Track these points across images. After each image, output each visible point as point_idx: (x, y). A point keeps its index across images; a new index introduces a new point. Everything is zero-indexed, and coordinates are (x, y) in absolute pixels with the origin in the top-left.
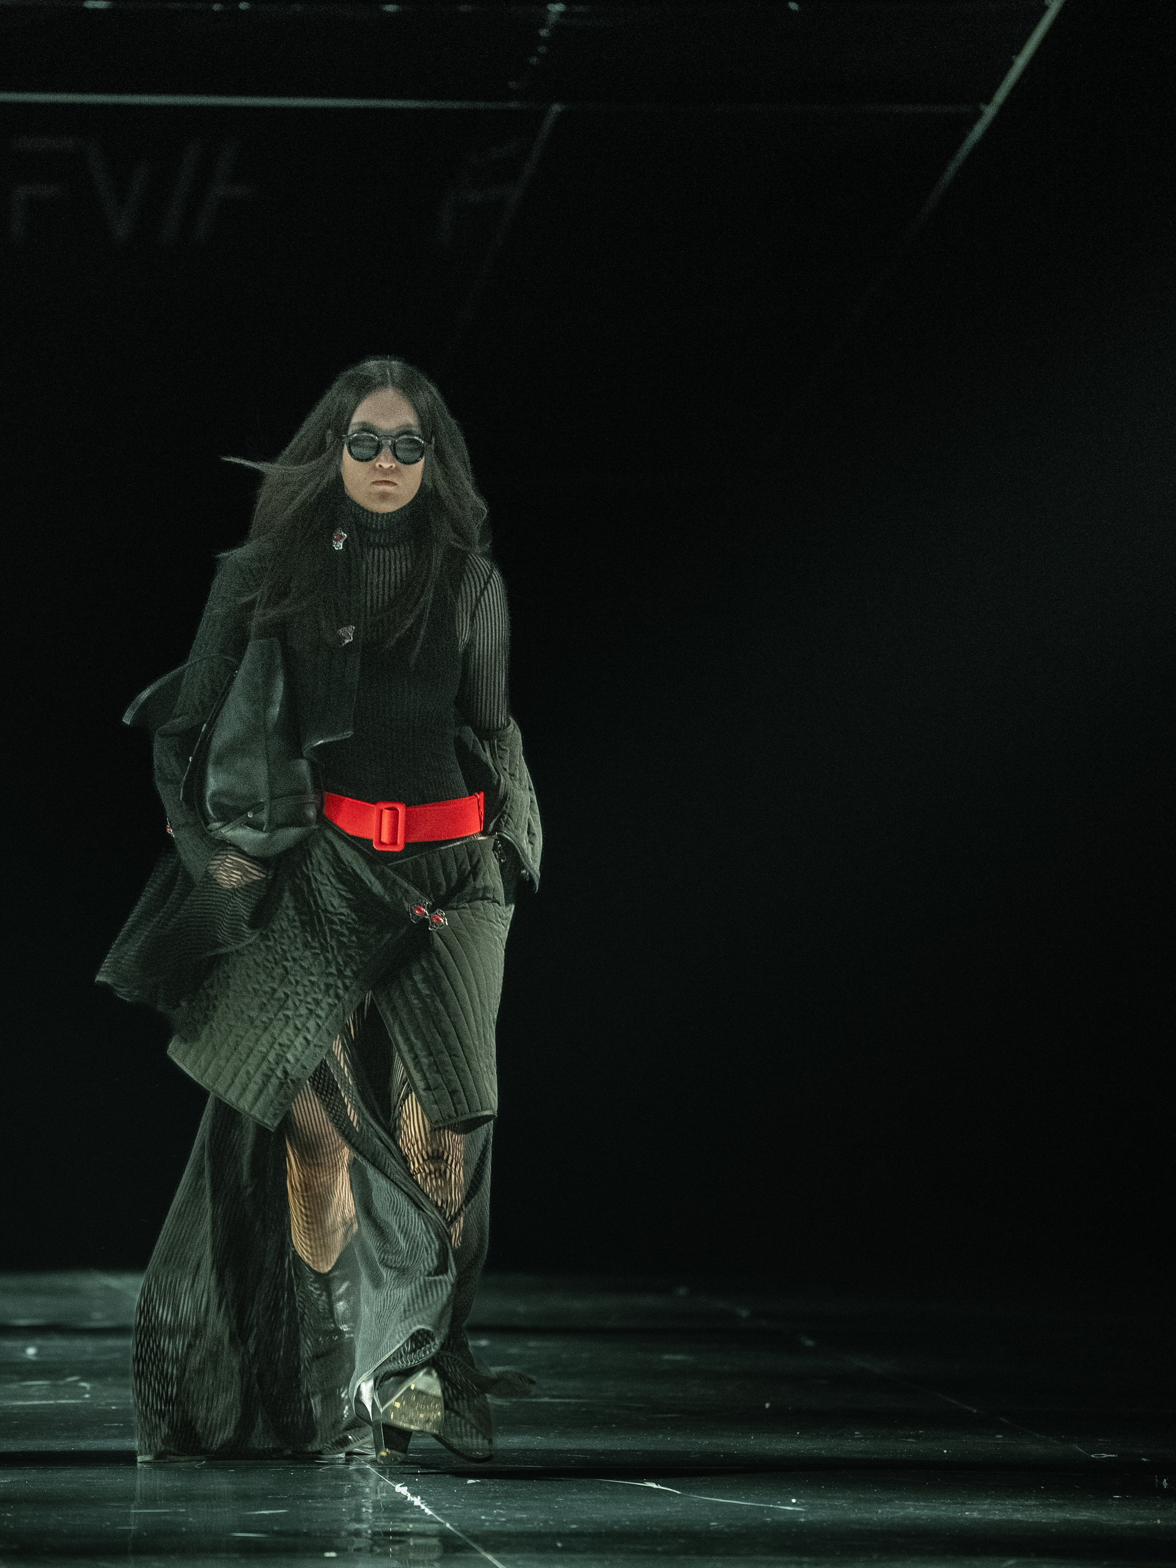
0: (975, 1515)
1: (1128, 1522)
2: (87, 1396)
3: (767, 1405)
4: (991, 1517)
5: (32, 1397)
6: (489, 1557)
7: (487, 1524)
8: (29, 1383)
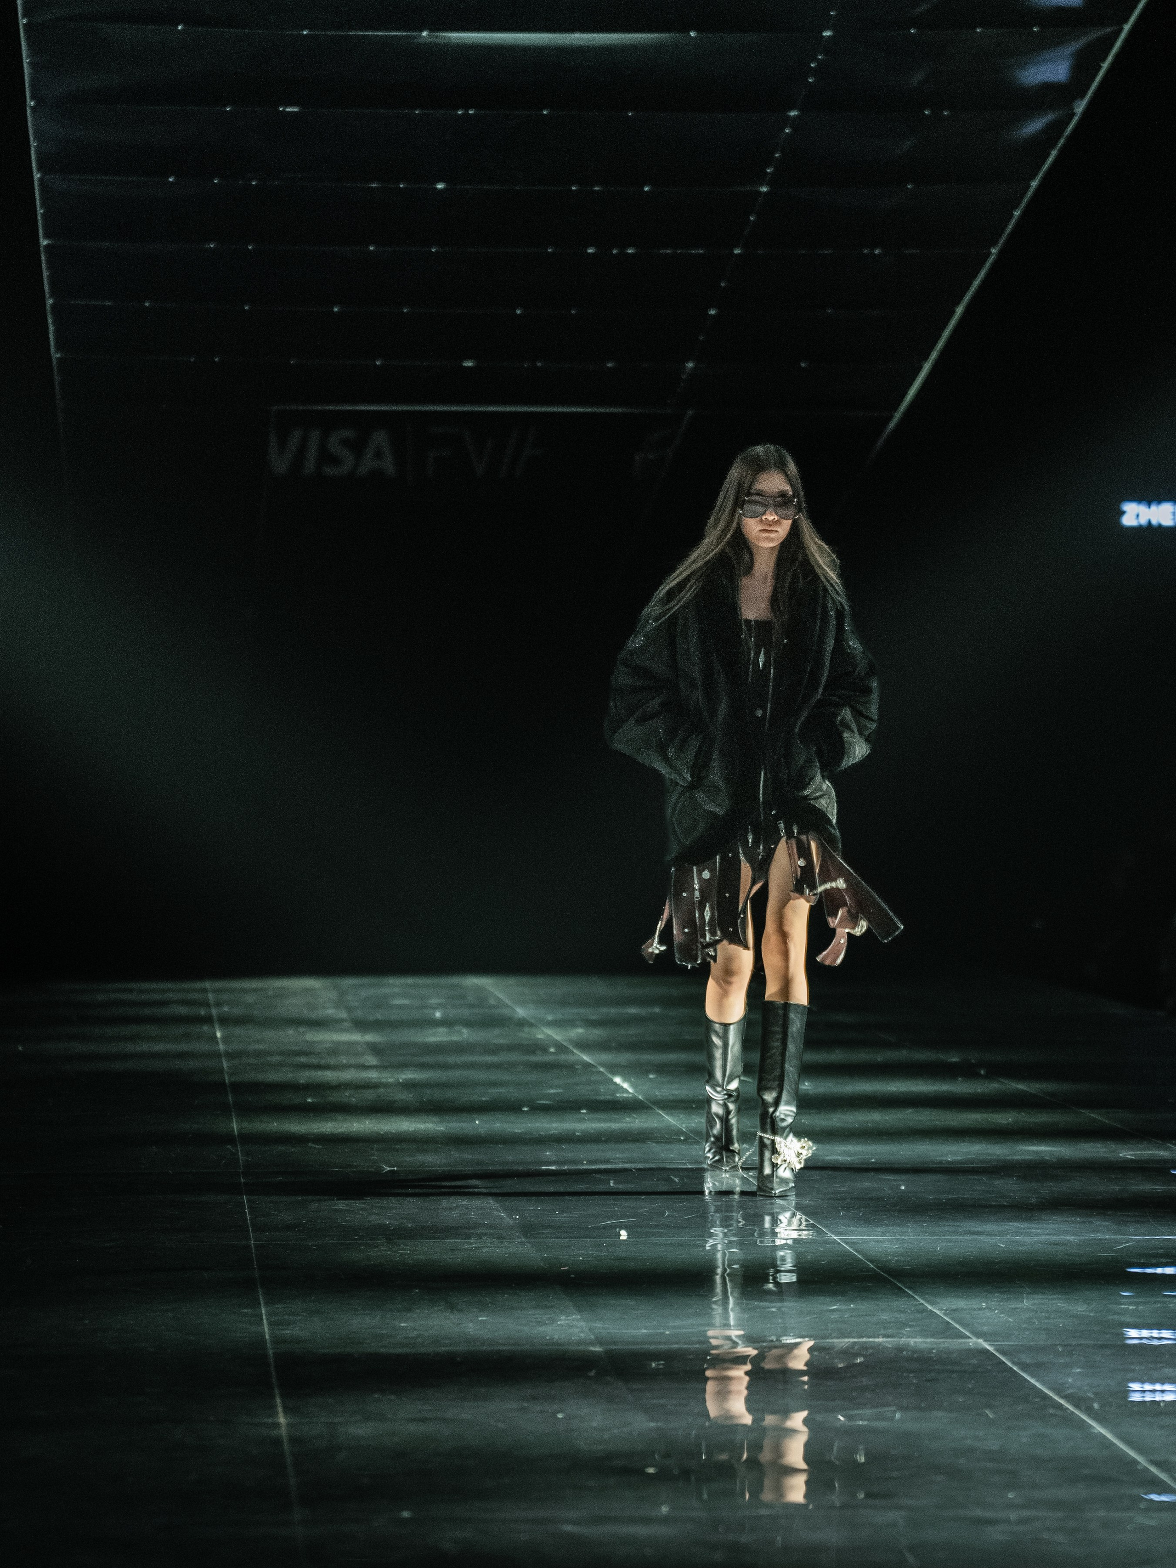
2: (465, 1036)
6: (659, 1110)
7: (659, 1096)
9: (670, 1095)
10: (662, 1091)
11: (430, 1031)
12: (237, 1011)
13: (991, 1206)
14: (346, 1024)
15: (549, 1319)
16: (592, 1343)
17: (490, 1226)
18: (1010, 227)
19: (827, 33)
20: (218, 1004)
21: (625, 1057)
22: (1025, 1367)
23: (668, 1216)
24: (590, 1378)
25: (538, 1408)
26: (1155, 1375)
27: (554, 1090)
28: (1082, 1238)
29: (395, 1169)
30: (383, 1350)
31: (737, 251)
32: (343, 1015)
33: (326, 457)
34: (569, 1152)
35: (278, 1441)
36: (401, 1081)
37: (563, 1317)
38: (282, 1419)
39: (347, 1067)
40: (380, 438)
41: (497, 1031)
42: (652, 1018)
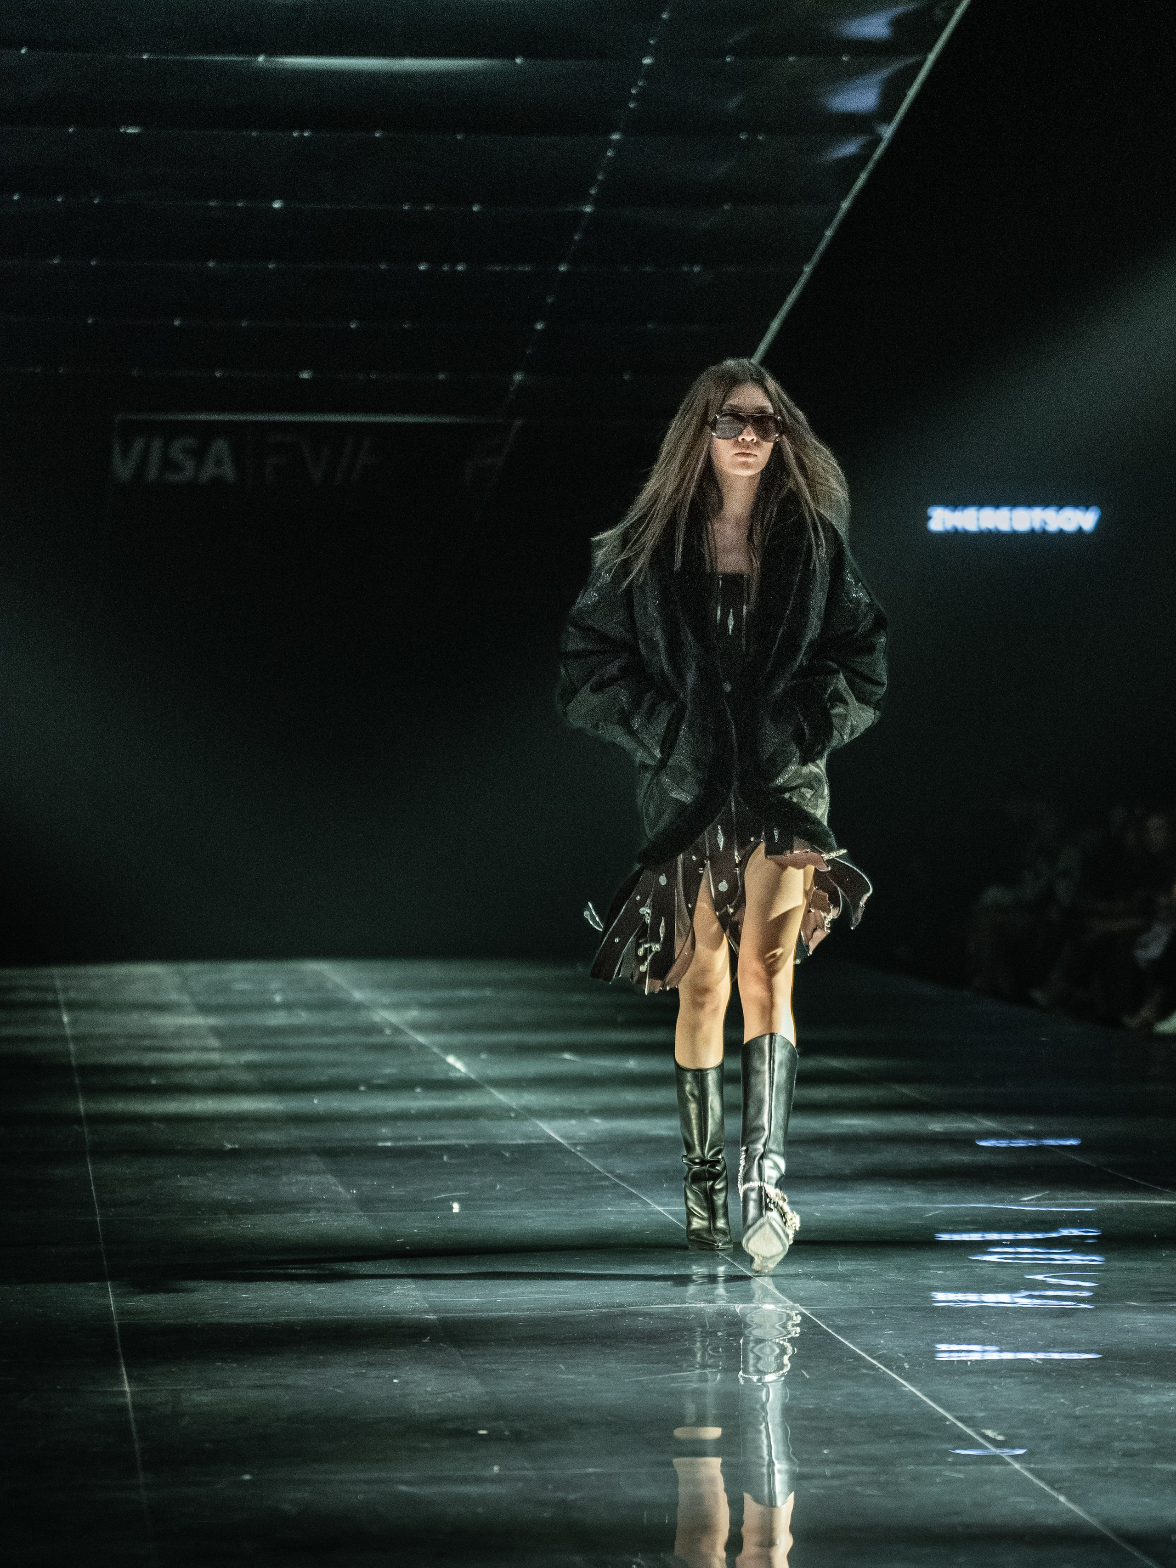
2: (304, 1018)
5: (279, 1019)
7: (491, 1075)
8: (278, 1013)
9: (500, 1073)
10: (494, 1070)
11: (271, 1015)
12: (84, 997)
13: (806, 1177)
14: (189, 1009)
15: (384, 1288)
16: (426, 1312)
17: (327, 1201)
18: (822, 247)
19: (647, 61)
20: (66, 990)
21: (459, 1038)
22: (839, 1329)
23: (500, 1189)
24: (425, 1345)
25: (374, 1373)
26: (962, 1335)
27: (390, 1069)
28: (892, 1207)
29: (237, 1146)
30: (224, 1320)
31: (562, 268)
32: (185, 999)
33: (167, 464)
34: (403, 1128)
35: (123, 1409)
36: (242, 1062)
37: (399, 1287)
38: (127, 1389)
39: (189, 1049)
40: (220, 446)
41: (334, 1014)
42: (483, 1001)
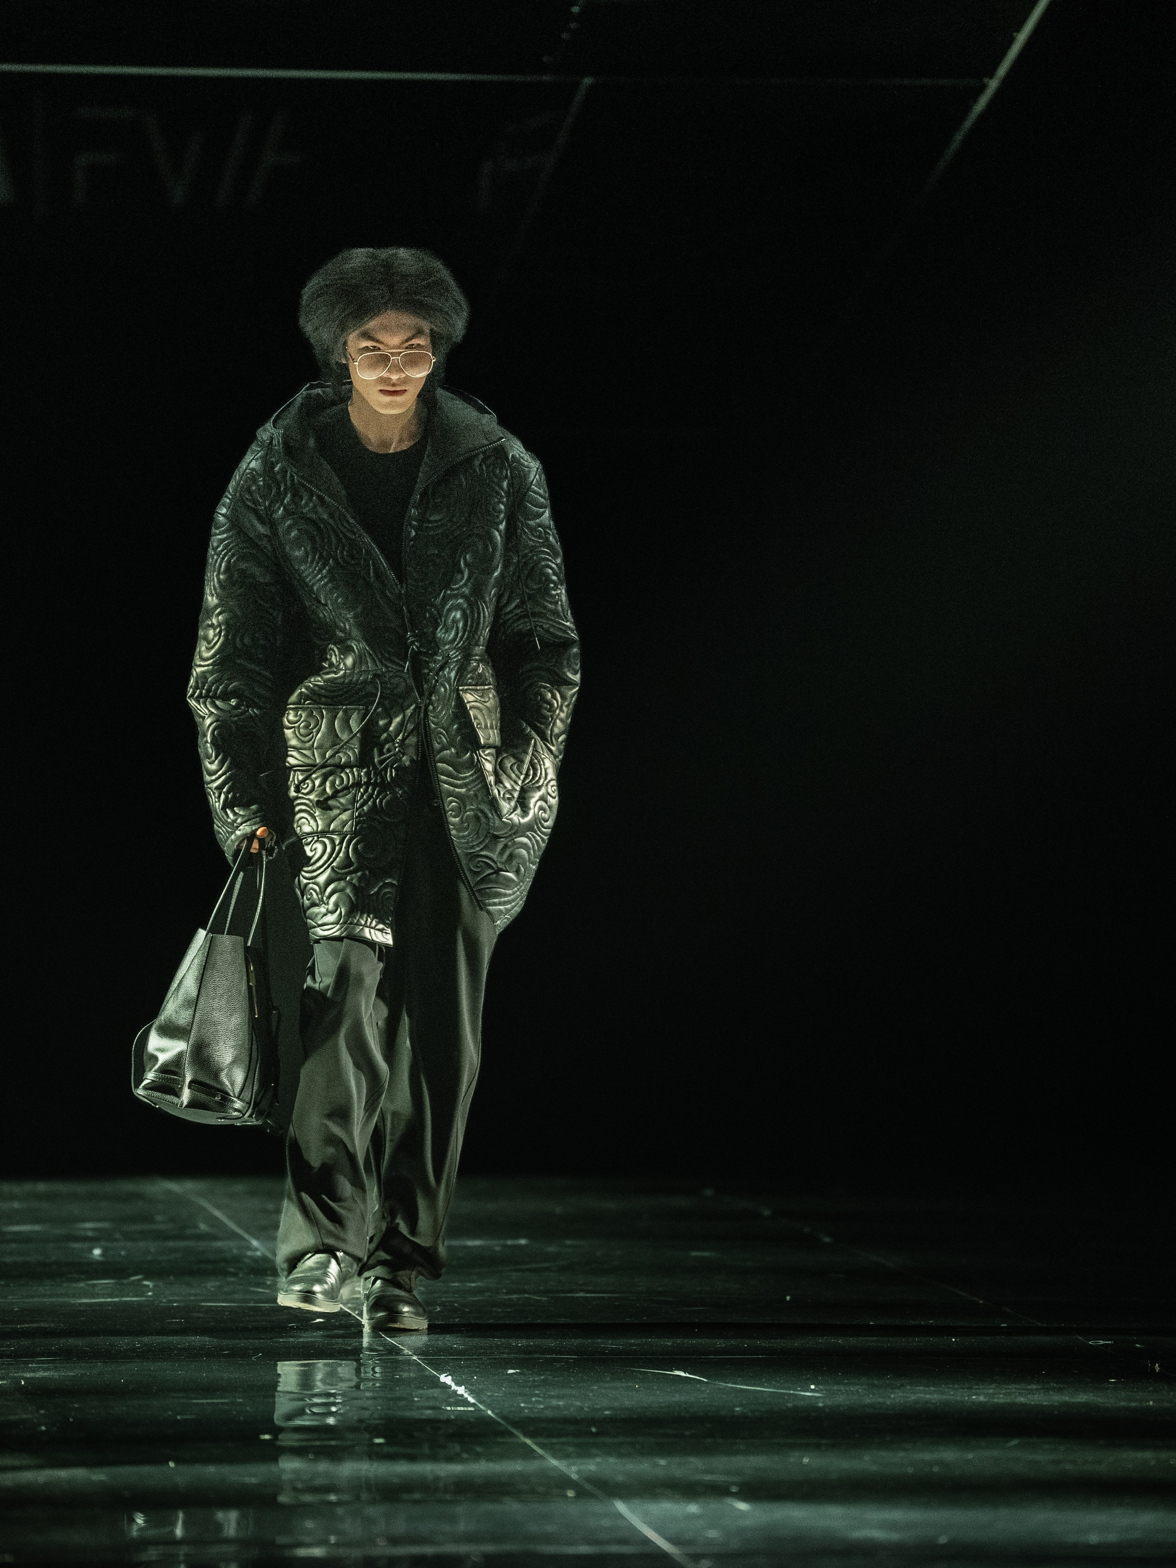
0: (982, 1398)
1: (1123, 1404)
2: (150, 1294)
3: (788, 1298)
4: (996, 1400)
5: (98, 1296)
6: (528, 1441)
7: (526, 1411)
8: (95, 1282)
9: (546, 1408)
10: (534, 1399)
11: (82, 1285)
36: (23, 1383)
41: (212, 1284)
42: (512, 1258)
